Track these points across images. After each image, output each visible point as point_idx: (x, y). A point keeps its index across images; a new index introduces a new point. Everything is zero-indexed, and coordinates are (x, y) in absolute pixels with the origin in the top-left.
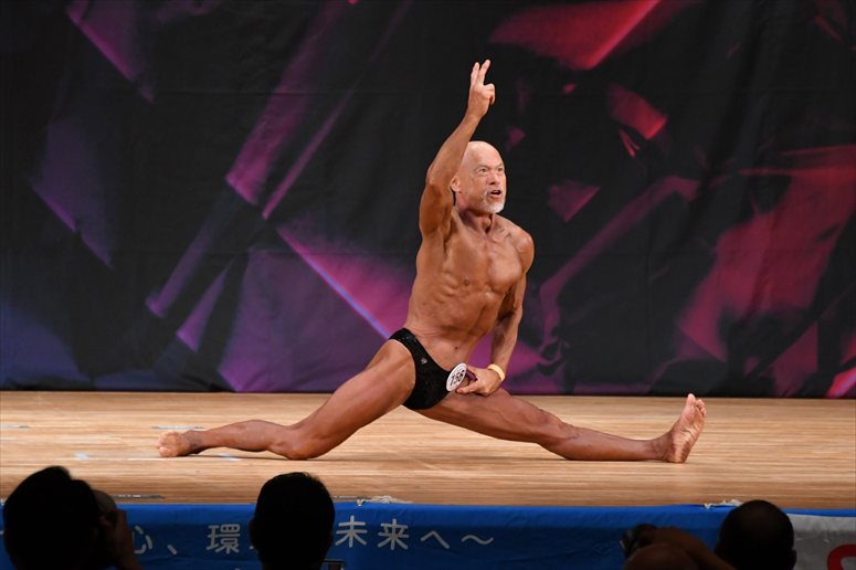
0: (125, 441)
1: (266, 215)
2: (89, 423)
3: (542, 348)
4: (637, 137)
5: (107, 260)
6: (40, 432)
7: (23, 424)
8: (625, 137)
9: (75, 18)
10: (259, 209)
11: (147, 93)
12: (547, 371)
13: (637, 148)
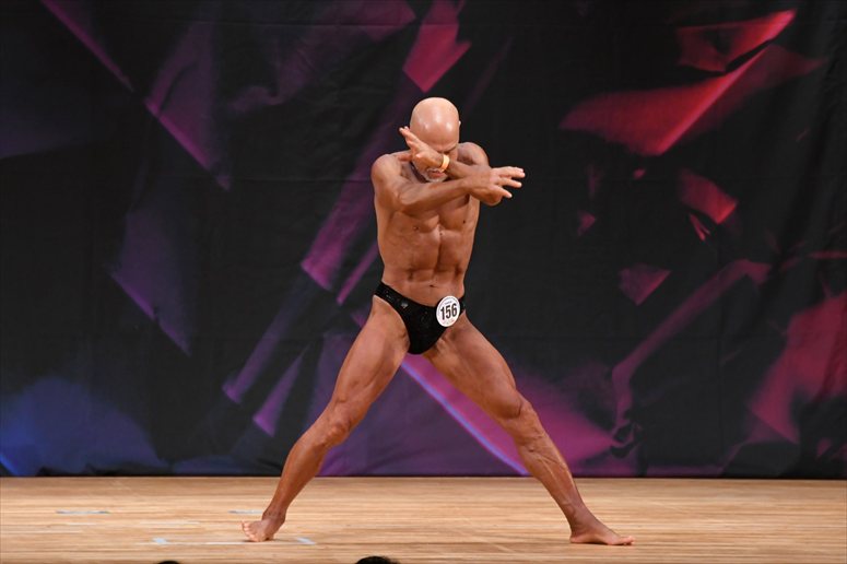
0: (203, 525)
1: (340, 300)
2: (168, 508)
3: (615, 431)
4: (707, 221)
5: (184, 346)
6: (119, 517)
7: (102, 509)
8: (696, 222)
9: (153, 109)
10: (335, 295)
11: (224, 182)
12: (620, 454)
13: (708, 232)
